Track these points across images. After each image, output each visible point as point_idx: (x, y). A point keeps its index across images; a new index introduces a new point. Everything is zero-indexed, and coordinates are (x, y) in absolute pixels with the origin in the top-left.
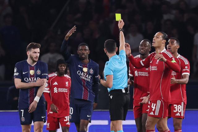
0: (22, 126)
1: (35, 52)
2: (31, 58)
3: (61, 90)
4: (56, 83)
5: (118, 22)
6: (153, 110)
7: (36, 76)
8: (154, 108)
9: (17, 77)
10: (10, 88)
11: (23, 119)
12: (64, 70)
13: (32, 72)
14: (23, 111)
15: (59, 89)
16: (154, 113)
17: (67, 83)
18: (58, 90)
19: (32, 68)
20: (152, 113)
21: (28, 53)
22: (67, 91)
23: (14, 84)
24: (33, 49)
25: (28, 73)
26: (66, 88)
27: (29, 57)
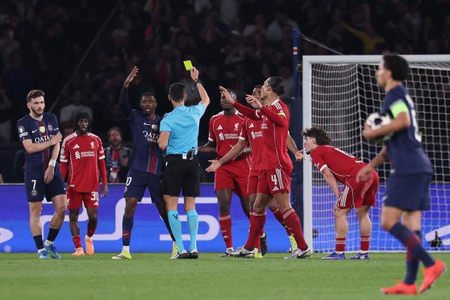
0: (30, 203)
1: (37, 103)
2: (34, 111)
3: (84, 154)
4: (77, 146)
5: (189, 72)
6: (276, 183)
7: (48, 133)
8: (275, 181)
9: (26, 138)
10: (18, 152)
11: (34, 193)
12: (86, 126)
13: (42, 129)
14: (35, 181)
15: (82, 153)
16: (279, 187)
17: (92, 144)
18: (80, 154)
19: (41, 125)
20: (276, 189)
21: (28, 105)
22: (93, 155)
23: (23, 147)
24: (33, 99)
25: (38, 131)
26: (91, 150)
27: (31, 110)
